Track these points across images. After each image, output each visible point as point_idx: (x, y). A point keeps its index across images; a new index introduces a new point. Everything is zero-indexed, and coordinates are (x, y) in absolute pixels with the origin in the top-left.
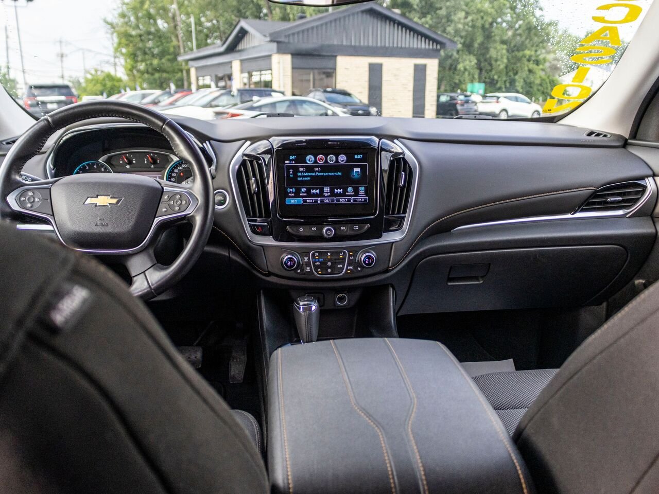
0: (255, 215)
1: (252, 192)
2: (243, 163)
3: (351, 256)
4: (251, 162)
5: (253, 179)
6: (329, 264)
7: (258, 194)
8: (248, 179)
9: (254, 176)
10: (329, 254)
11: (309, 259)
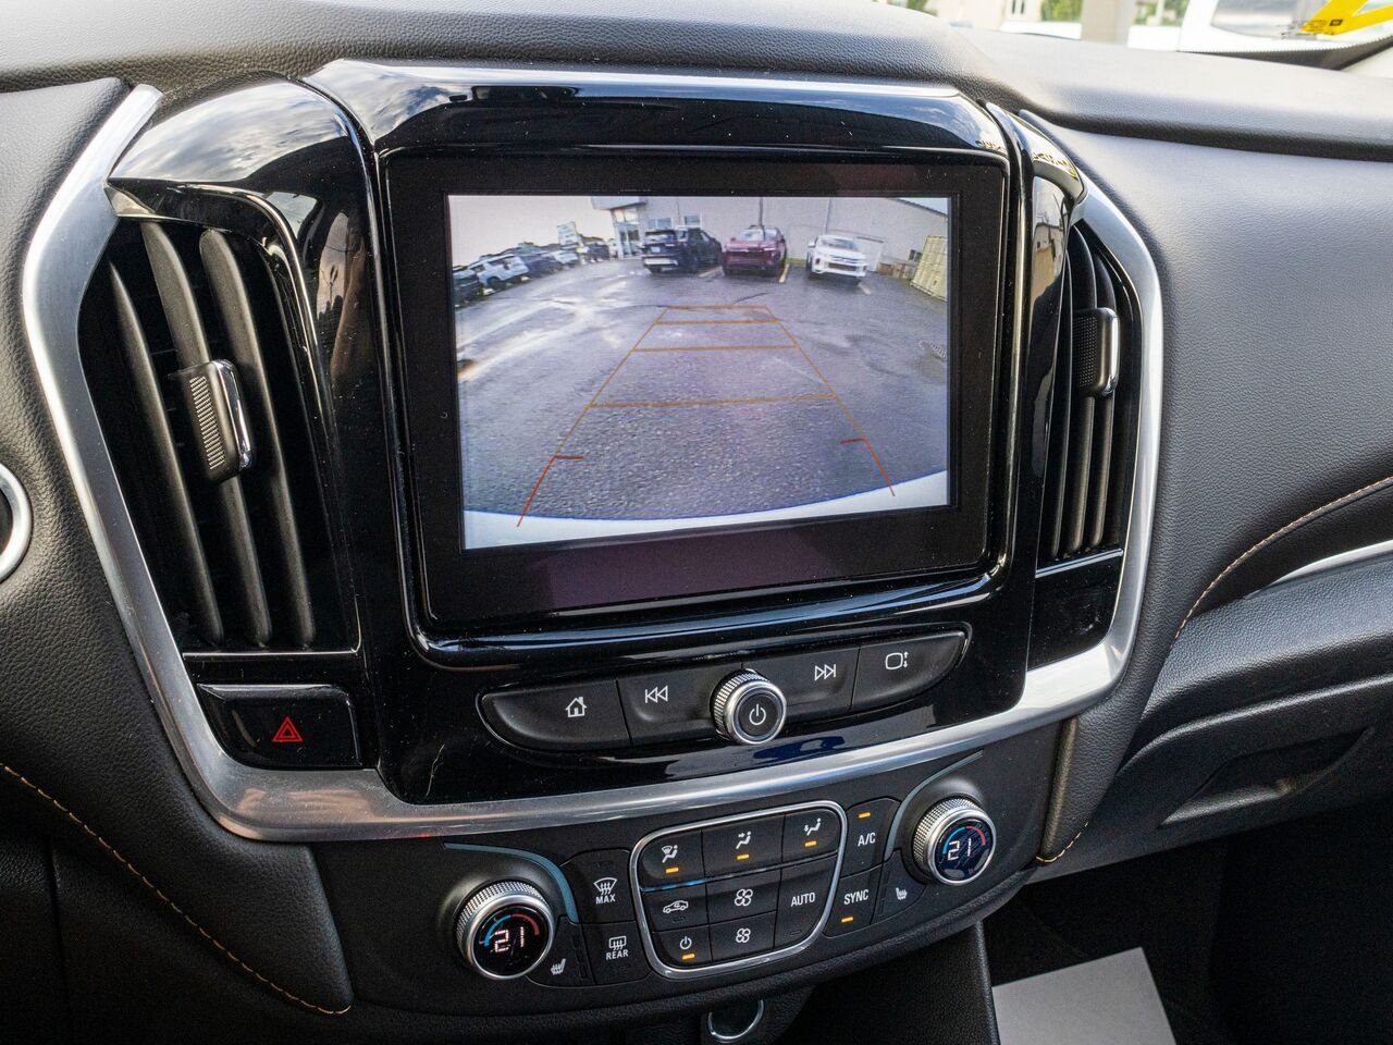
0: (239, 630)
1: (215, 460)
2: (125, 246)
3: (865, 827)
4: (187, 241)
5: (218, 365)
6: (744, 899)
7: (256, 478)
8: (169, 361)
9: (221, 346)
10: (745, 839)
11: (623, 890)
